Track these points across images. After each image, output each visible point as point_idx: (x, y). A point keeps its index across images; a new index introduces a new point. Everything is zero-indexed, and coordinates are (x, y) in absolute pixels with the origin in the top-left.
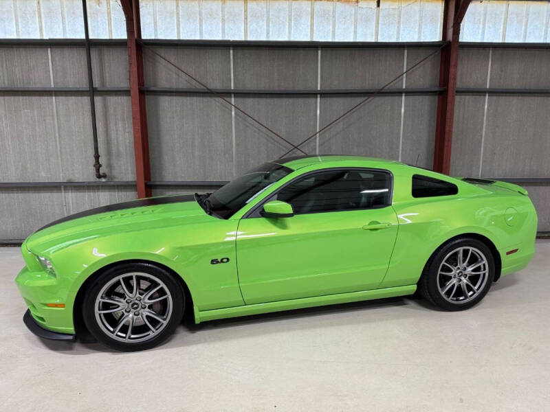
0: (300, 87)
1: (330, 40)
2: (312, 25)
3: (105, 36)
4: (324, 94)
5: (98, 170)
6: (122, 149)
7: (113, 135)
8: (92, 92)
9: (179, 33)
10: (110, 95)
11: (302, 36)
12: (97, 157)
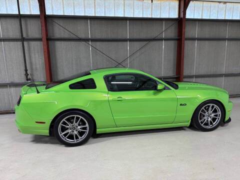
0: (120, 37)
1: (132, 16)
2: (124, 10)
3: (28, 13)
4: (131, 40)
5: (27, 77)
6: (38, 66)
7: (33, 60)
8: (23, 40)
9: (64, 12)
10: (31, 41)
11: (120, 14)
12: (26, 70)
